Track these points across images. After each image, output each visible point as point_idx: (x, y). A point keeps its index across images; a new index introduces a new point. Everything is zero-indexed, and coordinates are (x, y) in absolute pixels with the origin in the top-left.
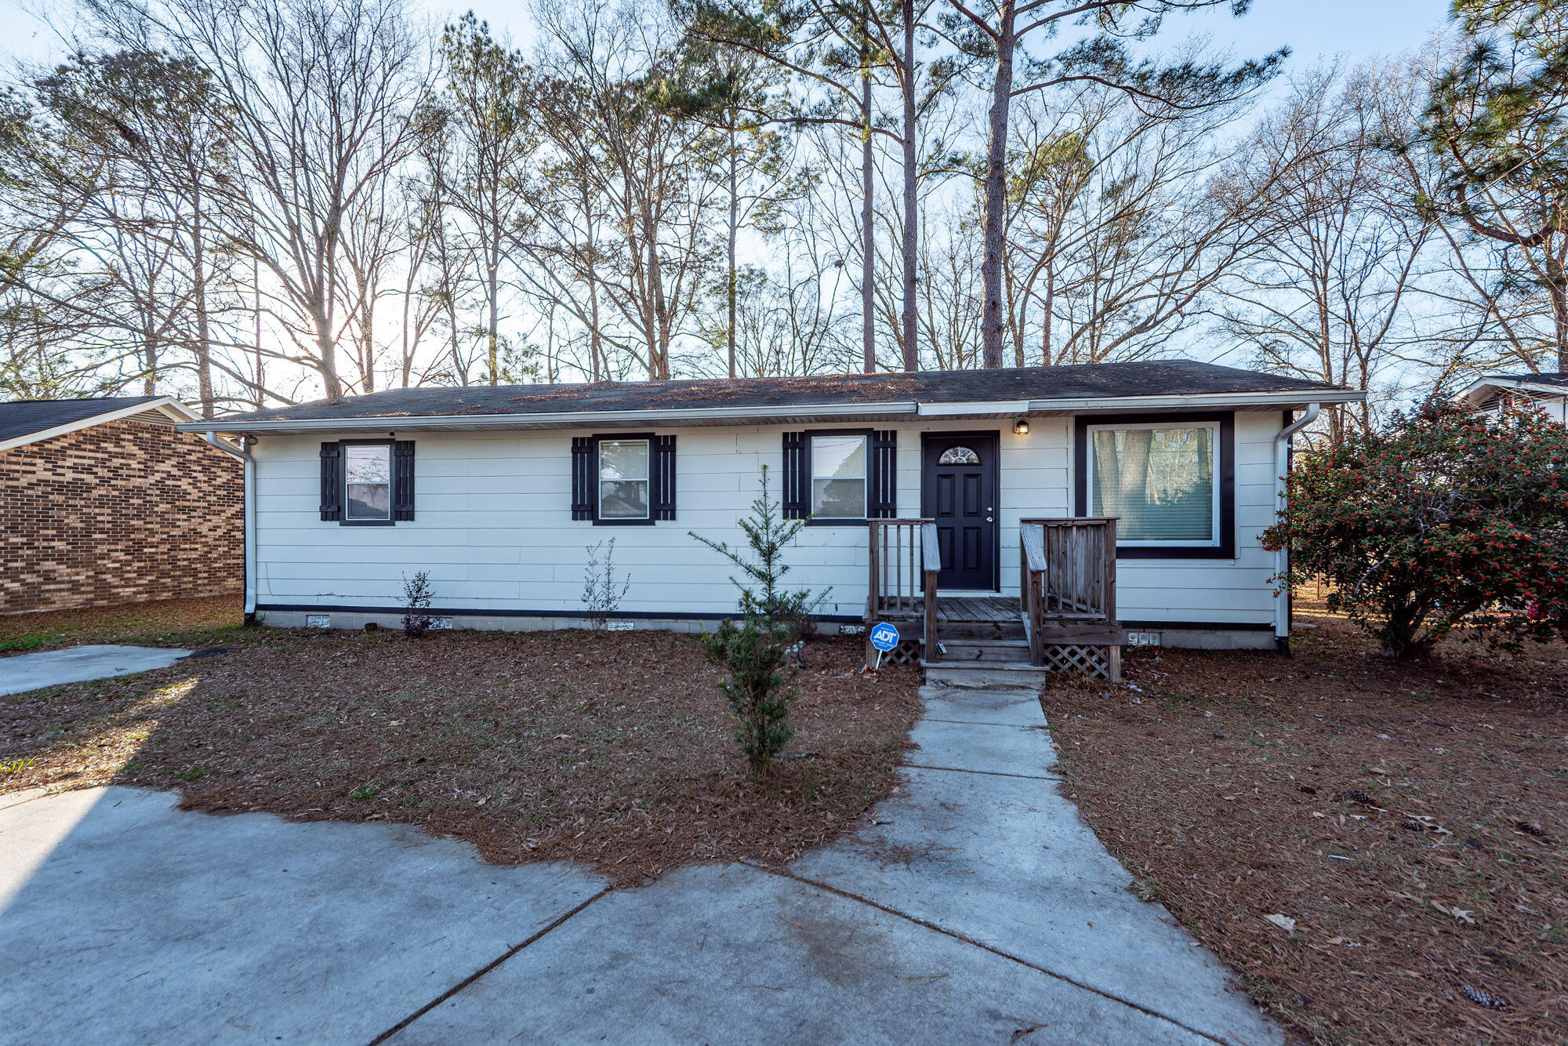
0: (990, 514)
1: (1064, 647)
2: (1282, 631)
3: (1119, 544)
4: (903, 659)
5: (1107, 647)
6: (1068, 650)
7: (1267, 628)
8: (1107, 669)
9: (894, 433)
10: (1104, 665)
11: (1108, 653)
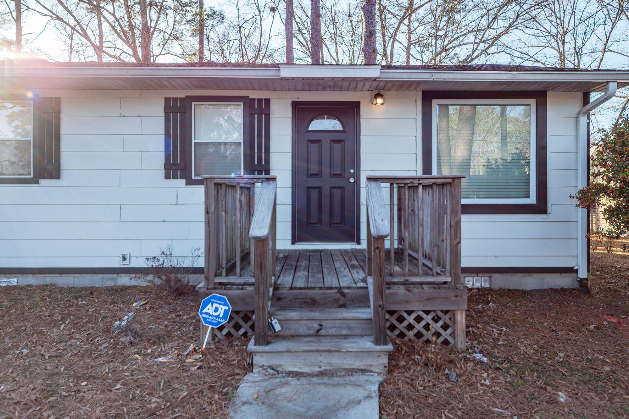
0: (353, 175)
1: (409, 313)
2: (583, 273)
3: (464, 201)
4: (242, 331)
5: (454, 312)
6: (414, 316)
7: (571, 270)
8: (453, 334)
9: (268, 101)
10: (449, 331)
11: (453, 319)
